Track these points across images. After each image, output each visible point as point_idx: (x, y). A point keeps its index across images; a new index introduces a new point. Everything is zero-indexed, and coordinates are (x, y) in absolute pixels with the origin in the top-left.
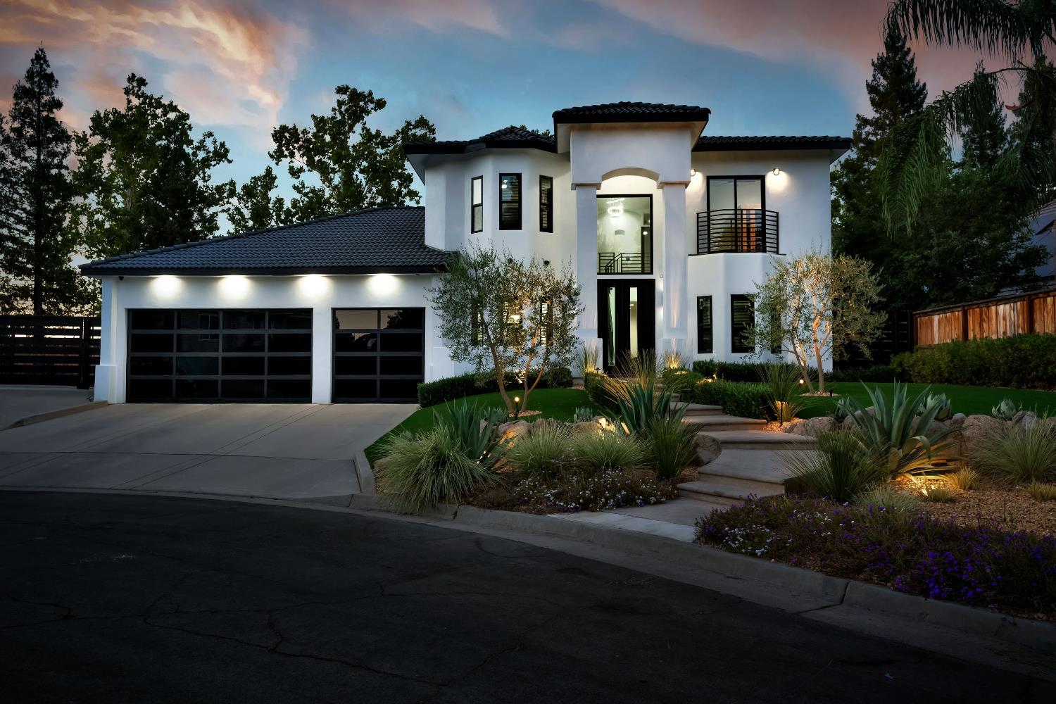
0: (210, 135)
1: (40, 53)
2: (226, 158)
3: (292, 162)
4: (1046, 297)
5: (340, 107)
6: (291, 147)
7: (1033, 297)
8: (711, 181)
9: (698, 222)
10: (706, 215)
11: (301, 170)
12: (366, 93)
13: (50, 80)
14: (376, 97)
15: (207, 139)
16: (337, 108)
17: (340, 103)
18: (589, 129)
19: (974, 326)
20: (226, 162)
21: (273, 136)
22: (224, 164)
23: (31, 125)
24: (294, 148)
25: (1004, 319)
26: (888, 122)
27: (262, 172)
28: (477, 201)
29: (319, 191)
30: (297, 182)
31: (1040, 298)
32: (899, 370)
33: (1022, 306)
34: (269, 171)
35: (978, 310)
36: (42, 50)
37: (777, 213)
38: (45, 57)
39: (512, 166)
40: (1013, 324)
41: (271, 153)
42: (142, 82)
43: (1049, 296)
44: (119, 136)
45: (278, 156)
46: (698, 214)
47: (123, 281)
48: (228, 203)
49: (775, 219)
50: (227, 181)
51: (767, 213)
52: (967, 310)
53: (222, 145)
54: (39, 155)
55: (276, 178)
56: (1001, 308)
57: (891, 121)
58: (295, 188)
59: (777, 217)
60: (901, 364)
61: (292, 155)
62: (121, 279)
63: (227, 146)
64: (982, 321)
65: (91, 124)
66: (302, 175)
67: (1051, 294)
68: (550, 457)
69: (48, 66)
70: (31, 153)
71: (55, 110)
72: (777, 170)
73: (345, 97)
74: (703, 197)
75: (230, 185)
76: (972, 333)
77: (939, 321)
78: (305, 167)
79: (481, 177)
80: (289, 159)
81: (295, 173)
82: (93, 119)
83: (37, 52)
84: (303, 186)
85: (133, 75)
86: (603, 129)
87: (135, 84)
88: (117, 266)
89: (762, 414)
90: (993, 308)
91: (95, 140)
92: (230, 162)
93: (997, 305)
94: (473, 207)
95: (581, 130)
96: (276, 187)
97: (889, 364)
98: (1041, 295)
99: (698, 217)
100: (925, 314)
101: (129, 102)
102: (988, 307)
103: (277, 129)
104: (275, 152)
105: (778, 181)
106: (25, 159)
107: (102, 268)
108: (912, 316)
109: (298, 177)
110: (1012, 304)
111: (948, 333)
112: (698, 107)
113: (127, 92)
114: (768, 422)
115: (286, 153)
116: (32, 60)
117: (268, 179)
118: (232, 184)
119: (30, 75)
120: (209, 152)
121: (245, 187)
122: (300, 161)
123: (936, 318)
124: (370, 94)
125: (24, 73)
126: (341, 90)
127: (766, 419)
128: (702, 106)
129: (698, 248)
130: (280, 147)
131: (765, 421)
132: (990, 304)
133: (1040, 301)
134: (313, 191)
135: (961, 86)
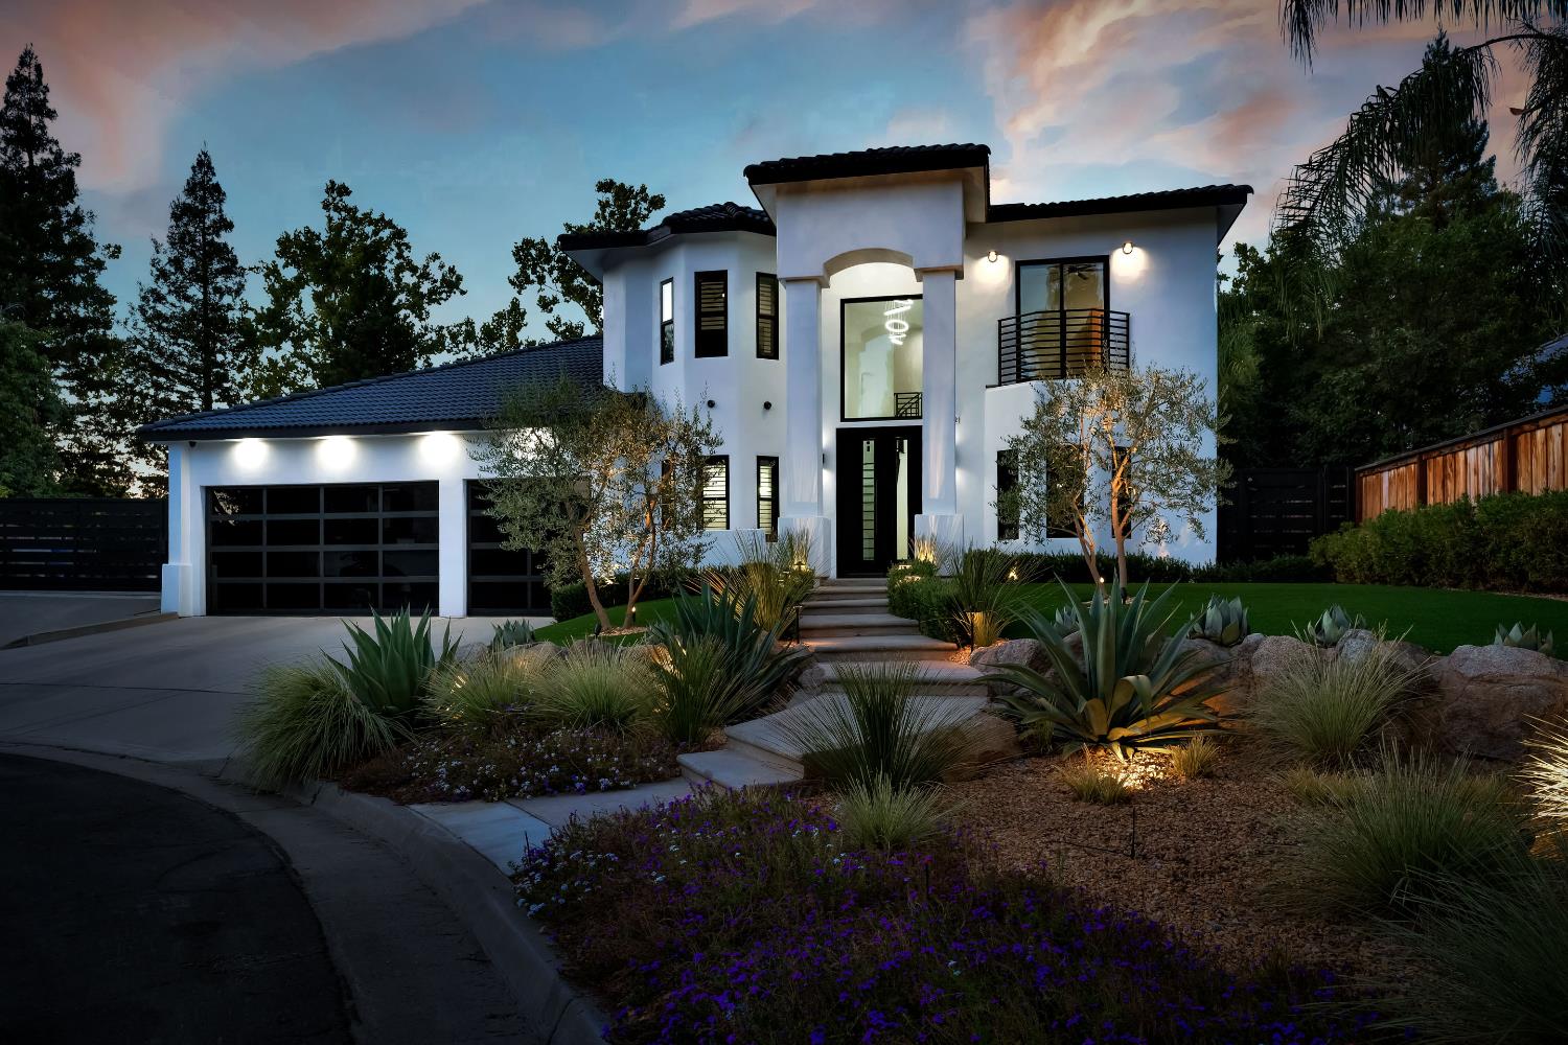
0: (436, 257)
1: (203, 157)
2: (458, 288)
3: (541, 290)
4: (1535, 430)
5: (604, 211)
6: (538, 269)
7: (1515, 432)
8: (1024, 271)
9: (1000, 334)
10: (1014, 321)
11: (555, 301)
12: (637, 188)
13: (217, 192)
14: (651, 193)
15: (431, 264)
16: (600, 212)
17: (604, 205)
18: (801, 192)
19: (1435, 487)
20: (458, 293)
21: (514, 254)
22: (456, 296)
23: (192, 254)
24: (543, 270)
25: (1476, 472)
26: (1422, 185)
27: (507, 307)
28: (667, 317)
29: (577, 328)
30: (550, 317)
31: (1526, 432)
32: (1320, 563)
33: (1502, 448)
34: (515, 304)
35: (1440, 459)
36: (205, 154)
37: (1128, 315)
38: (210, 163)
39: (712, 260)
40: (1488, 480)
41: (512, 278)
42: (344, 191)
43: (1539, 428)
44: (312, 263)
45: (520, 282)
46: (1000, 321)
47: (196, 448)
48: (464, 349)
49: (1124, 324)
50: (462, 320)
51: (1112, 316)
52: (1425, 460)
53: (452, 270)
54: (205, 293)
55: (525, 313)
56: (1472, 453)
57: (1427, 184)
58: (550, 326)
59: (1127, 321)
60: (1322, 554)
61: (541, 280)
62: (192, 445)
63: (459, 271)
64: (1445, 477)
65: (278, 248)
66: (555, 307)
67: (1541, 423)
68: (494, 706)
69: (214, 174)
70: (195, 291)
71: (223, 233)
72: (1128, 246)
73: (609, 196)
74: (1008, 296)
75: (467, 326)
76: (1432, 499)
77: (1390, 479)
78: (560, 297)
79: (670, 280)
80: (536, 286)
81: (546, 304)
82: (279, 242)
83: (200, 156)
84: (559, 322)
85: (332, 182)
86: (824, 190)
87: (335, 195)
88: (190, 427)
89: (951, 633)
90: (1461, 455)
91: (290, 273)
92: (463, 293)
93: (1466, 450)
94: (663, 325)
95: (790, 193)
96: (526, 325)
97: (1305, 555)
98: (1527, 427)
99: (1000, 327)
100: (1372, 471)
101: (330, 219)
102: (1454, 454)
103: (520, 244)
104: (517, 277)
105: (1129, 264)
106: (188, 299)
107: (165, 431)
108: (1354, 474)
109: (551, 310)
110: (1487, 446)
111: (1402, 501)
112: (971, 144)
113: (326, 206)
114: (959, 647)
115: (532, 277)
116: (193, 168)
117: (515, 315)
118: (469, 323)
119: (191, 189)
120: (436, 281)
121: (486, 329)
122: (552, 289)
123: (1386, 476)
124: (643, 189)
125: (183, 184)
126: (605, 186)
127: (956, 642)
128: (977, 143)
129: (1000, 376)
130: (523, 270)
131: (954, 645)
132: (1457, 449)
133: (1526, 437)
134: (570, 328)
135: (1414, 76)
